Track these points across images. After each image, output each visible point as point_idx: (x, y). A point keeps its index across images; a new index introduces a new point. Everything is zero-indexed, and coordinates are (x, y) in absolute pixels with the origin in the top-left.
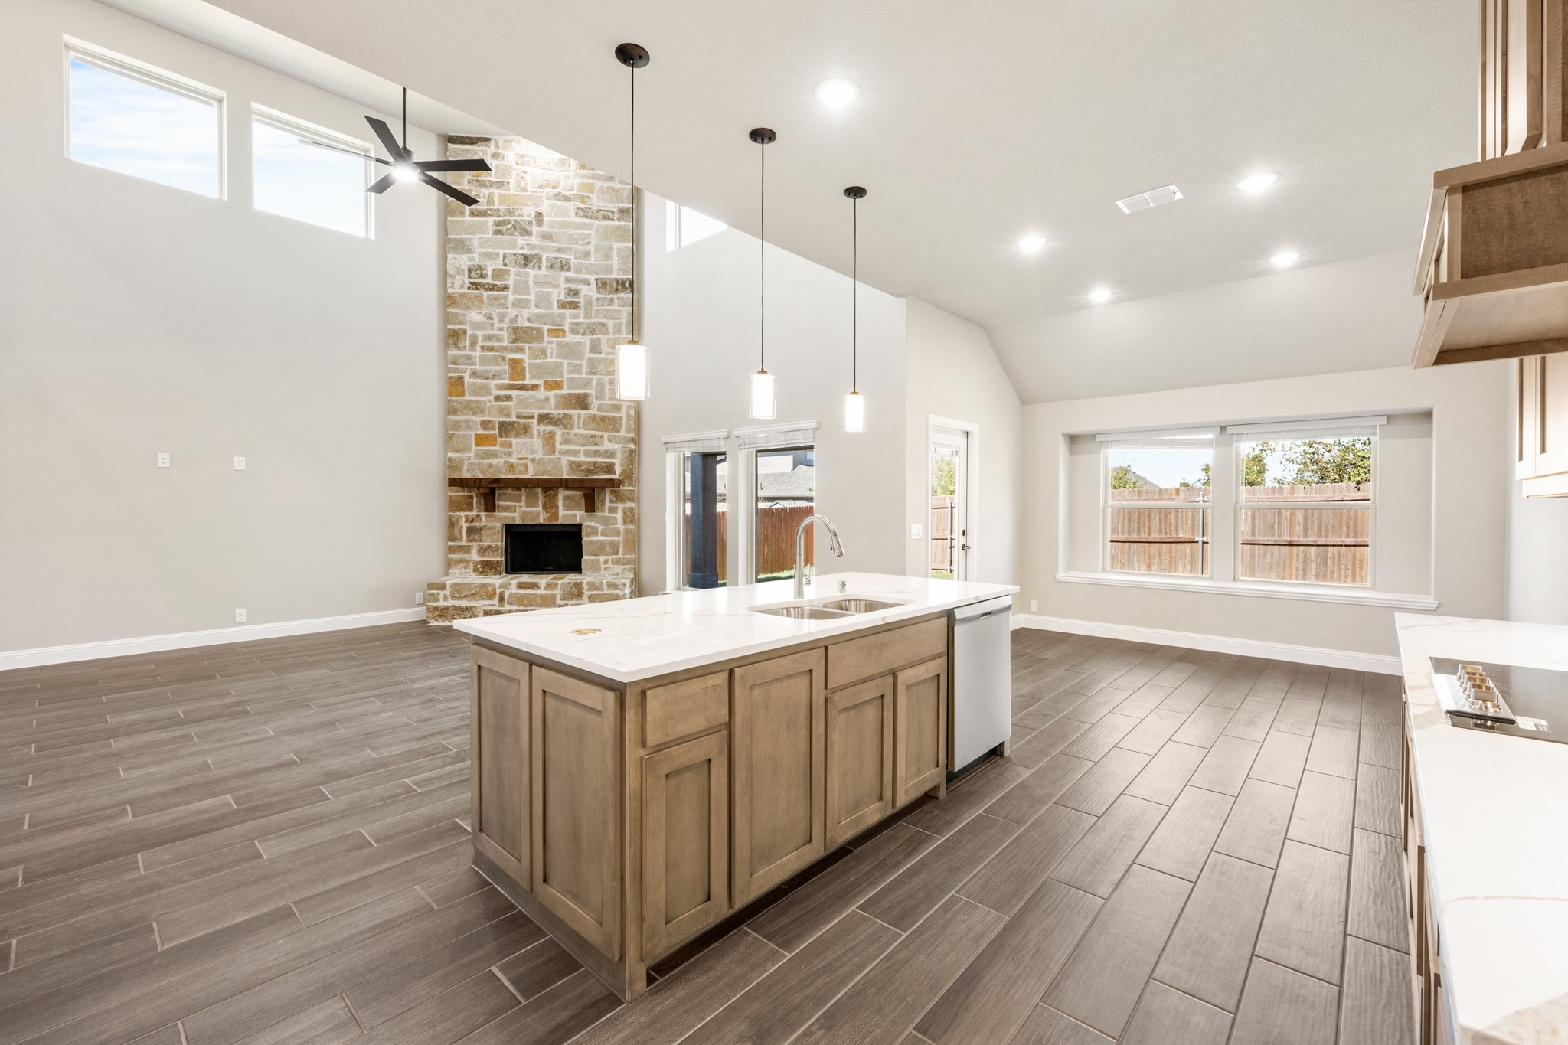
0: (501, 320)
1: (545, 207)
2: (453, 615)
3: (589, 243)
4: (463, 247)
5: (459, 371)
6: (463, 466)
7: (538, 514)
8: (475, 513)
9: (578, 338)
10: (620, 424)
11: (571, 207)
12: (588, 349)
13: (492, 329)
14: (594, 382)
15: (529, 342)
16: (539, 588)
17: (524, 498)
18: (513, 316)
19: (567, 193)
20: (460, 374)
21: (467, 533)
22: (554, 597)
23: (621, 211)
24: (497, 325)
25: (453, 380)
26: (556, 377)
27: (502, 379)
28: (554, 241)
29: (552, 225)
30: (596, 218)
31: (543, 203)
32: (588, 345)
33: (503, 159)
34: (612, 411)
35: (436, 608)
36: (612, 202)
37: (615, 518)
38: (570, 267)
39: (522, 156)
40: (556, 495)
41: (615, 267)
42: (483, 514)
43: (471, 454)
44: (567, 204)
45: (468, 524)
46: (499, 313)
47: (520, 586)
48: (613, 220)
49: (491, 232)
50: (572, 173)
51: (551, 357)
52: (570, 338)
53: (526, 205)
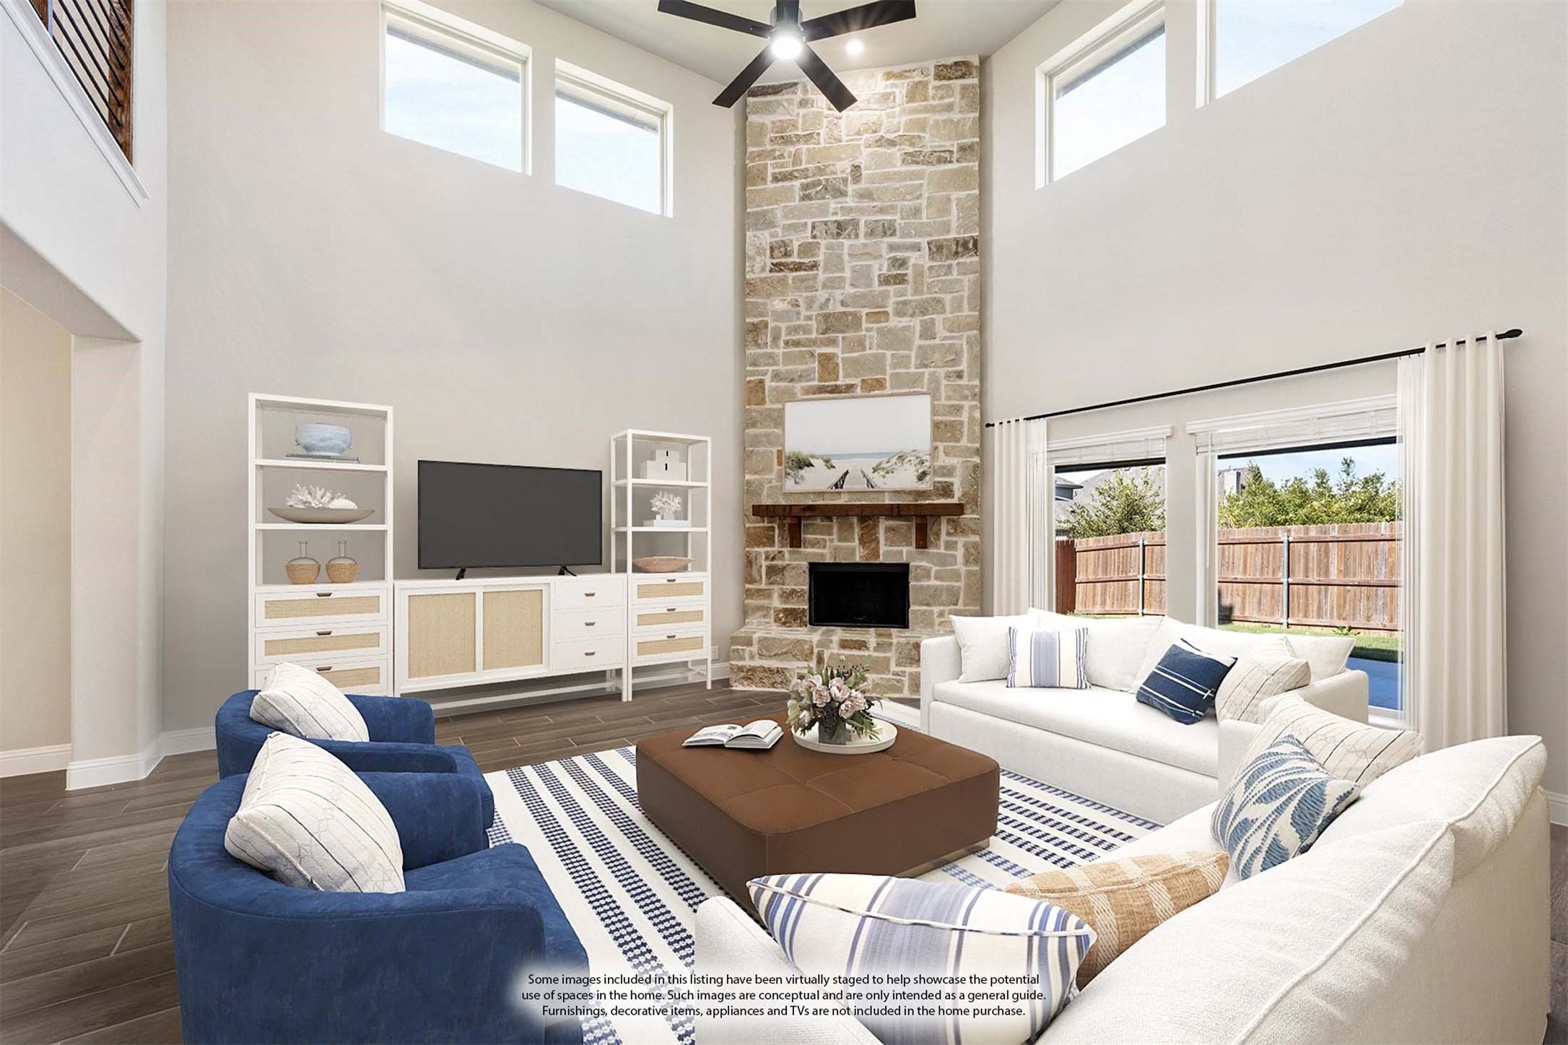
0: (809, 307)
1: (862, 161)
2: (761, 678)
3: (919, 197)
4: (765, 221)
5: (759, 373)
6: (762, 490)
7: (853, 550)
8: (776, 548)
9: (905, 321)
10: (960, 430)
11: (897, 152)
12: (917, 335)
13: (799, 319)
14: (927, 377)
15: (843, 332)
16: (868, 649)
17: (835, 530)
18: (823, 300)
19: (891, 136)
20: (760, 377)
21: (767, 574)
22: (887, 660)
23: (962, 149)
24: (804, 313)
25: (752, 385)
26: (877, 374)
27: (810, 380)
28: (874, 200)
29: (872, 180)
30: (929, 163)
31: (861, 154)
32: (918, 329)
33: (812, 106)
34: (950, 414)
35: (740, 669)
36: (950, 139)
37: (954, 557)
38: (895, 231)
40: (876, 526)
41: (954, 224)
42: (786, 550)
43: (773, 476)
44: (891, 150)
45: (769, 563)
46: (807, 297)
47: (844, 644)
48: (951, 162)
49: (797, 199)
50: (898, 109)
51: (870, 349)
52: (894, 322)
53: (840, 159)
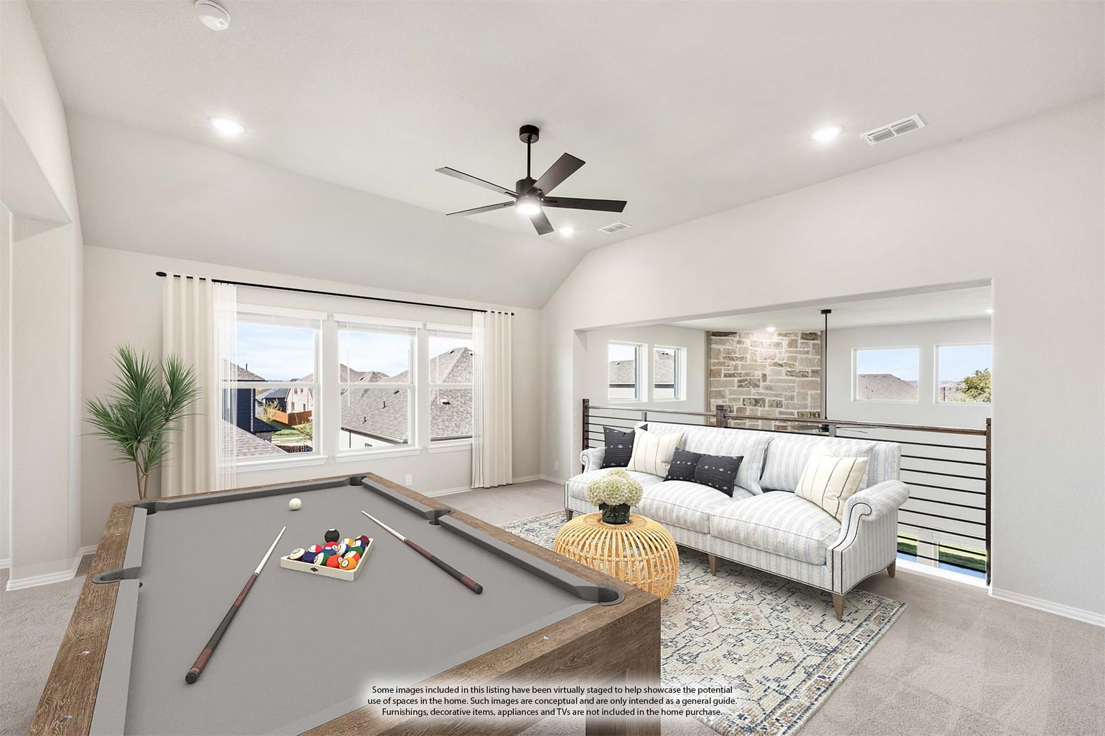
1: (768, 371)
3: (794, 391)
4: (720, 395)
11: (783, 370)
19: (781, 362)
23: (813, 372)
28: (772, 390)
29: (771, 381)
30: (798, 376)
31: (766, 369)
33: (744, 344)
36: (808, 367)
38: (782, 405)
39: (755, 342)
41: (809, 405)
44: (780, 368)
48: (808, 377)
49: (736, 386)
50: (784, 350)
53: (757, 370)
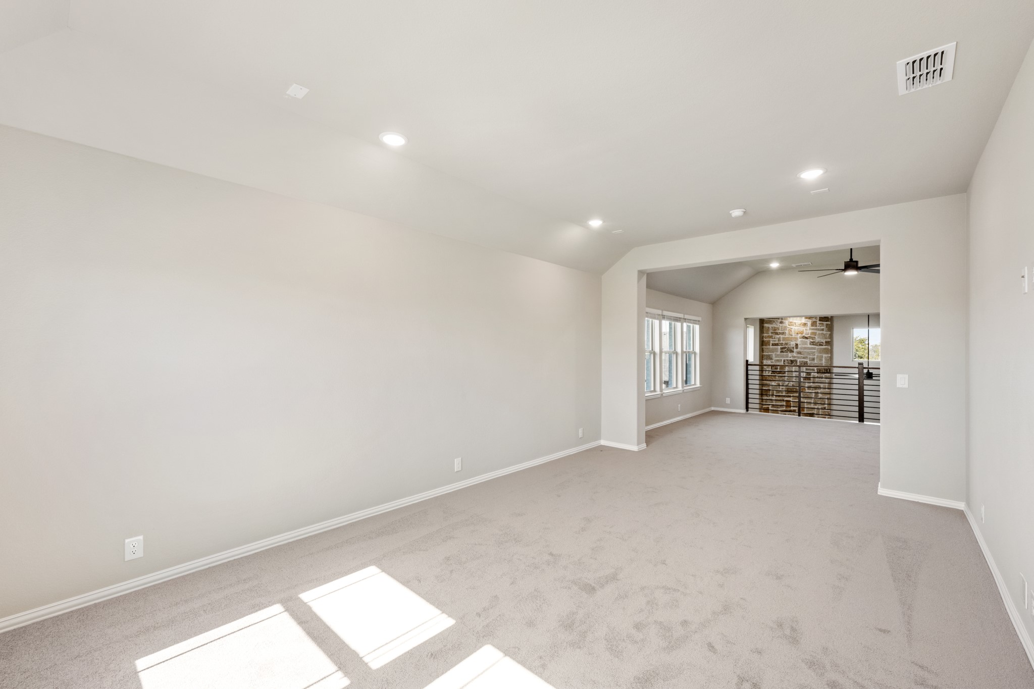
1: (798, 342)
3: (815, 355)
4: (769, 358)
11: (808, 341)
13: (780, 389)
15: (792, 393)
18: (786, 383)
19: (807, 336)
23: (826, 342)
26: (802, 407)
27: (782, 407)
28: (802, 354)
29: (801, 349)
30: (817, 345)
31: (798, 340)
33: (784, 325)
36: (822, 339)
38: (807, 364)
39: (791, 322)
41: (824, 364)
44: (806, 340)
46: (782, 382)
48: (823, 345)
49: (779, 352)
50: (808, 328)
52: (807, 391)
53: (792, 341)
